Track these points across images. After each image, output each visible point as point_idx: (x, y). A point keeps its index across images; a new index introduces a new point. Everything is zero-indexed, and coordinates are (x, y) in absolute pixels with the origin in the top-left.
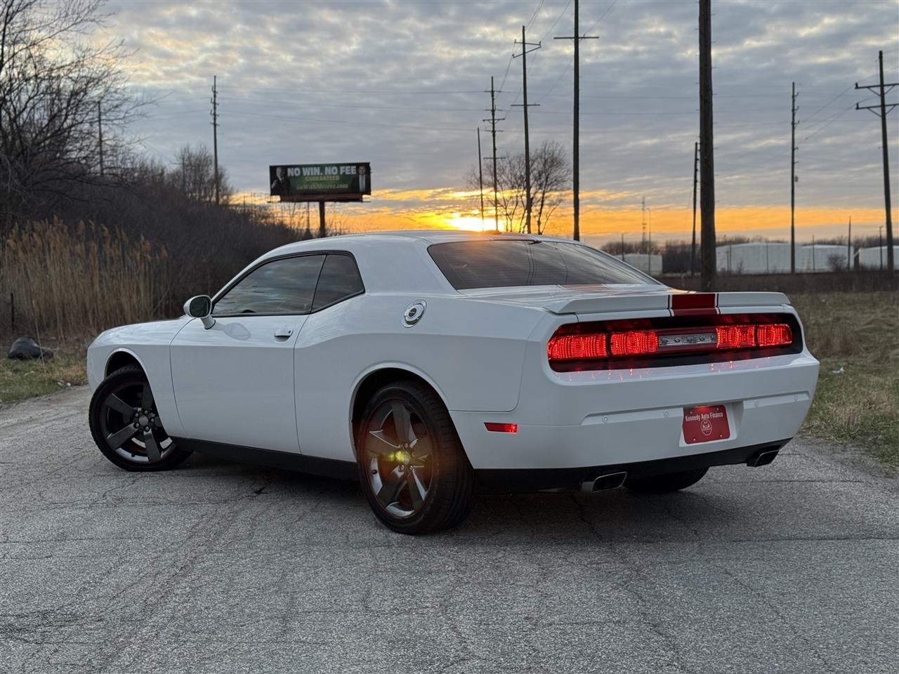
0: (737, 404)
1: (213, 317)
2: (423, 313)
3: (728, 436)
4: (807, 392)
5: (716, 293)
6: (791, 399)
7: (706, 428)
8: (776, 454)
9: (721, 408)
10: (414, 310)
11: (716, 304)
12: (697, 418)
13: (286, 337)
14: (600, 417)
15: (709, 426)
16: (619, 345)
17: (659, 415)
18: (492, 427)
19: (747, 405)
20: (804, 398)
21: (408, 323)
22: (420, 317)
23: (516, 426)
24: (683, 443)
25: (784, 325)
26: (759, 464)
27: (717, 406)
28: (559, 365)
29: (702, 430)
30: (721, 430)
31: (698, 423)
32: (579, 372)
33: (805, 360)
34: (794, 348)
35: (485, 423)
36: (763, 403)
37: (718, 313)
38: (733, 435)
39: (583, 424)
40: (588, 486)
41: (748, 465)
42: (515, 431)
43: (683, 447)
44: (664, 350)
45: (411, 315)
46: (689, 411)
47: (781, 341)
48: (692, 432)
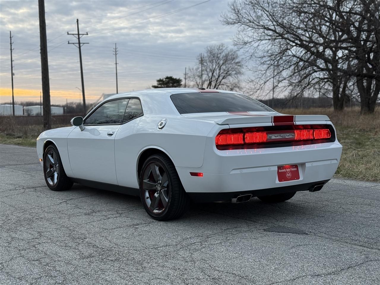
0: (303, 165)
1: (84, 126)
2: (165, 124)
3: (299, 178)
4: (336, 159)
5: (294, 116)
6: (328, 162)
7: (289, 175)
8: (322, 186)
9: (296, 166)
10: (162, 123)
11: (294, 120)
12: (284, 170)
13: (111, 135)
14: (239, 170)
15: (290, 174)
16: (249, 138)
17: (266, 169)
18: (193, 174)
19: (307, 165)
20: (335, 161)
21: (160, 128)
22: (164, 126)
23: (202, 174)
24: (277, 181)
25: (327, 129)
26: (314, 191)
27: (293, 166)
28: (220, 147)
29: (287, 176)
30: (296, 176)
31: (285, 173)
32: (231, 150)
33: (336, 145)
34: (331, 140)
35: (190, 172)
36: (315, 164)
37: (295, 124)
38: (301, 178)
39: (231, 173)
40: (234, 200)
41: (309, 191)
42: (202, 176)
43: (277, 183)
44: (270, 140)
45: (161, 125)
46: (279, 167)
47: (326, 137)
48: (282, 177)
